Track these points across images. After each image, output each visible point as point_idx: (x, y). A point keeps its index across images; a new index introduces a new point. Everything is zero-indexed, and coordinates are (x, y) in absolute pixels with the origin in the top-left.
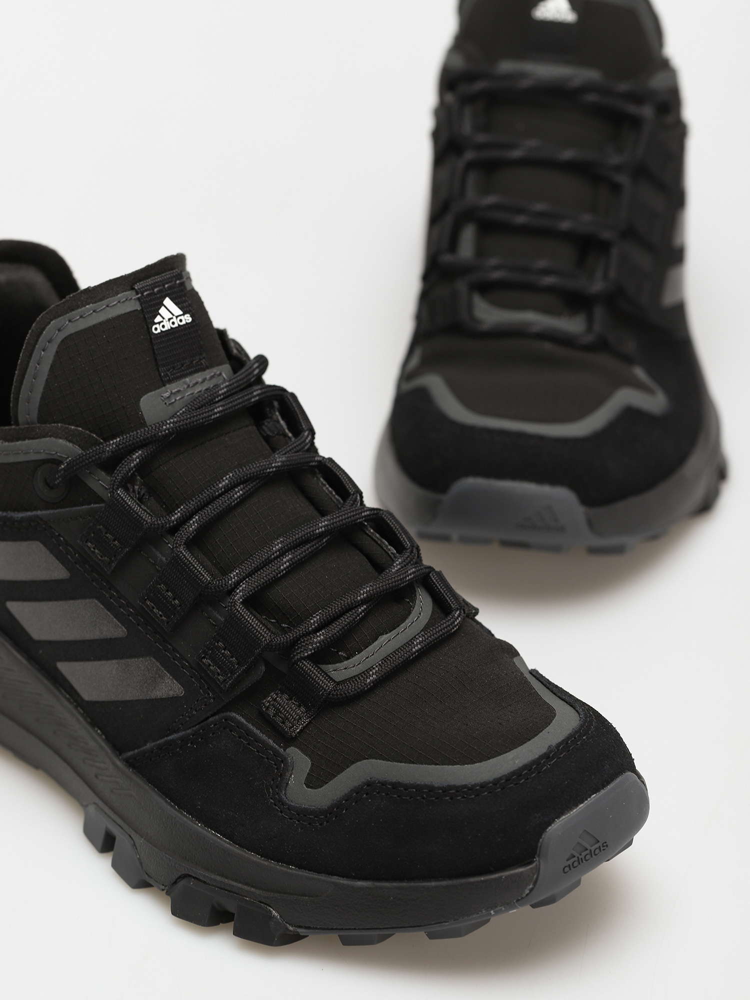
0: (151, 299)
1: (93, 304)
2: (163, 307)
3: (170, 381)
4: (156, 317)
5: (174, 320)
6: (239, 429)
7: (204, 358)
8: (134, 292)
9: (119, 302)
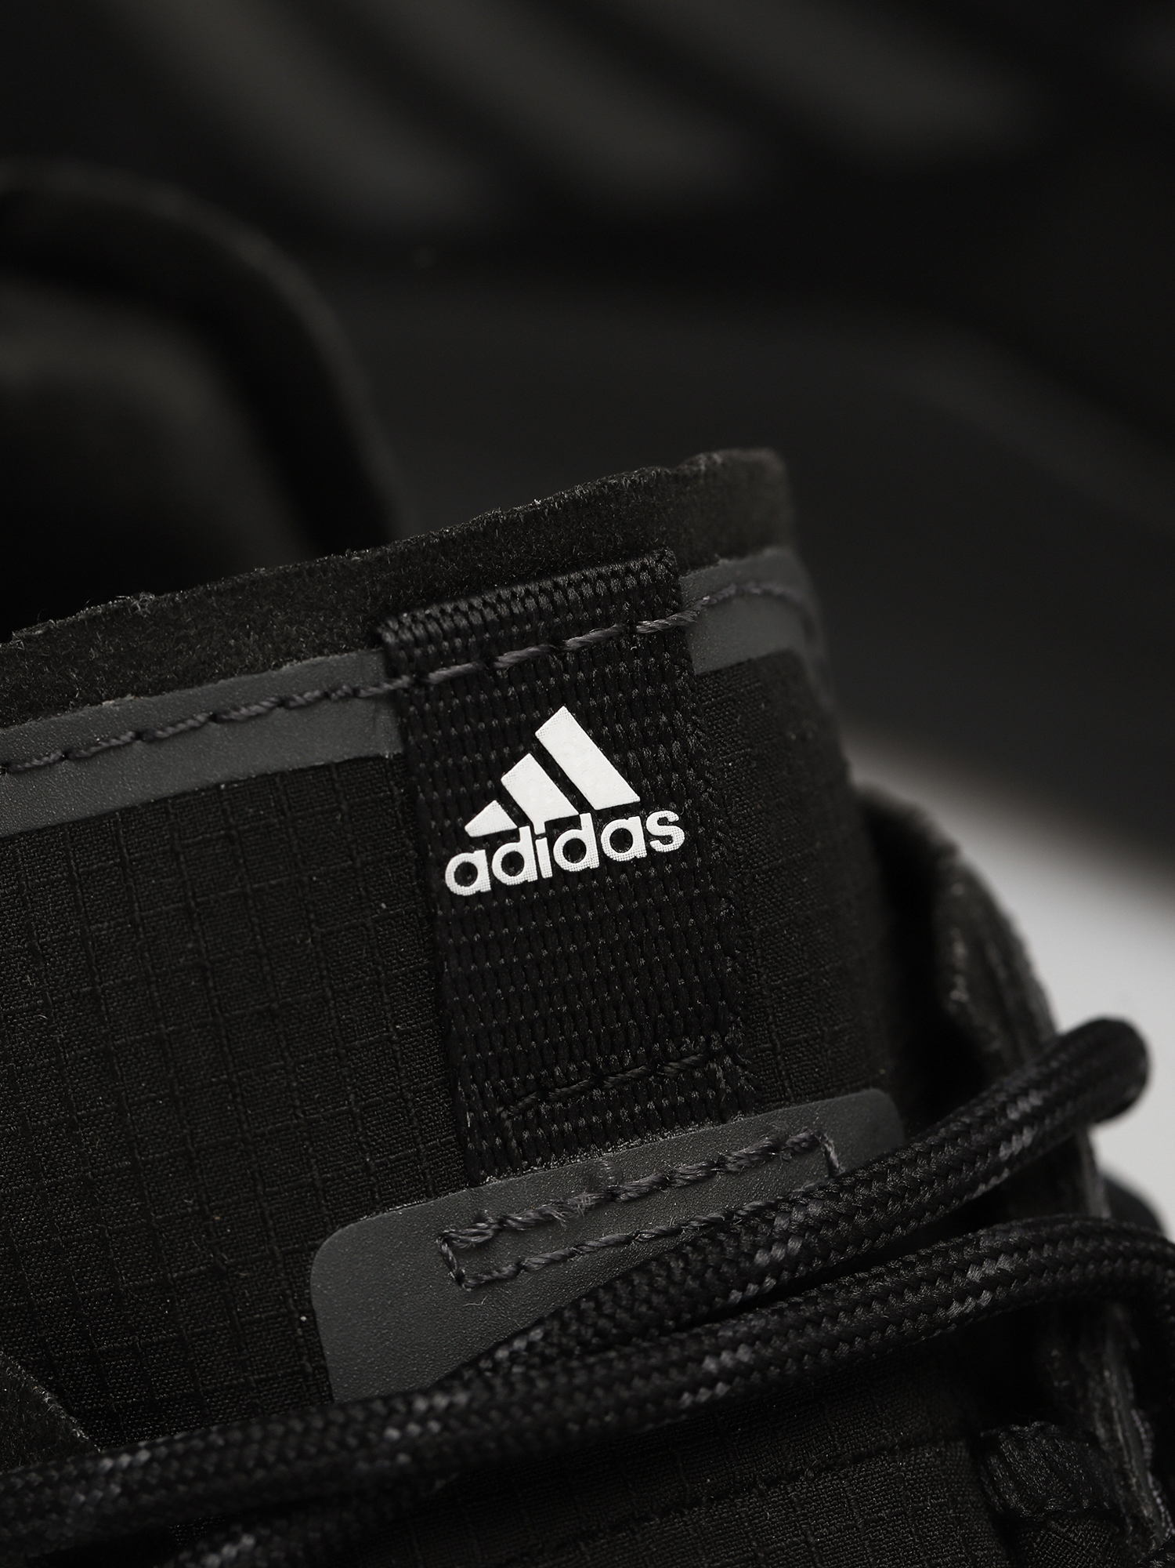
0: (464, 706)
1: (137, 694)
2: (529, 760)
3: (505, 1161)
4: (477, 810)
5: (586, 832)
6: (858, 1459)
7: (730, 1050)
8: (374, 661)
9: (283, 703)
